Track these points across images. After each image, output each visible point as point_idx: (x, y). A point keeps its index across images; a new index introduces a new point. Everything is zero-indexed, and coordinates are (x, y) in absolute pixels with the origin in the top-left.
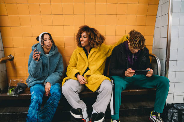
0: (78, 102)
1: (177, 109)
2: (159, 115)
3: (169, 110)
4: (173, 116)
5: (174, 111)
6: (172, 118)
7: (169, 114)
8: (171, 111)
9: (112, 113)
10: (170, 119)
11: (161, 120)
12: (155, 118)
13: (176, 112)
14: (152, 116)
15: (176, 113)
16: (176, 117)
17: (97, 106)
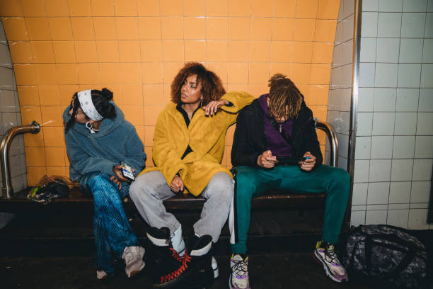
0: (162, 216)
1: (364, 234)
2: (331, 248)
3: (351, 237)
4: (356, 248)
5: (359, 238)
6: (353, 253)
7: (348, 244)
8: (354, 238)
9: (233, 241)
10: (351, 255)
11: (333, 257)
12: (323, 254)
13: (363, 241)
14: (318, 250)
15: (363, 243)
16: (362, 249)
17: (202, 225)
